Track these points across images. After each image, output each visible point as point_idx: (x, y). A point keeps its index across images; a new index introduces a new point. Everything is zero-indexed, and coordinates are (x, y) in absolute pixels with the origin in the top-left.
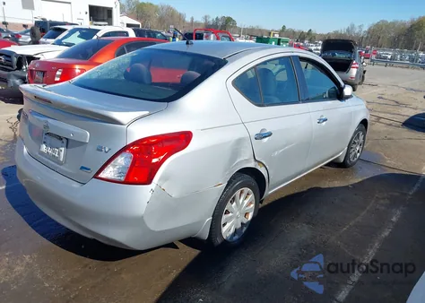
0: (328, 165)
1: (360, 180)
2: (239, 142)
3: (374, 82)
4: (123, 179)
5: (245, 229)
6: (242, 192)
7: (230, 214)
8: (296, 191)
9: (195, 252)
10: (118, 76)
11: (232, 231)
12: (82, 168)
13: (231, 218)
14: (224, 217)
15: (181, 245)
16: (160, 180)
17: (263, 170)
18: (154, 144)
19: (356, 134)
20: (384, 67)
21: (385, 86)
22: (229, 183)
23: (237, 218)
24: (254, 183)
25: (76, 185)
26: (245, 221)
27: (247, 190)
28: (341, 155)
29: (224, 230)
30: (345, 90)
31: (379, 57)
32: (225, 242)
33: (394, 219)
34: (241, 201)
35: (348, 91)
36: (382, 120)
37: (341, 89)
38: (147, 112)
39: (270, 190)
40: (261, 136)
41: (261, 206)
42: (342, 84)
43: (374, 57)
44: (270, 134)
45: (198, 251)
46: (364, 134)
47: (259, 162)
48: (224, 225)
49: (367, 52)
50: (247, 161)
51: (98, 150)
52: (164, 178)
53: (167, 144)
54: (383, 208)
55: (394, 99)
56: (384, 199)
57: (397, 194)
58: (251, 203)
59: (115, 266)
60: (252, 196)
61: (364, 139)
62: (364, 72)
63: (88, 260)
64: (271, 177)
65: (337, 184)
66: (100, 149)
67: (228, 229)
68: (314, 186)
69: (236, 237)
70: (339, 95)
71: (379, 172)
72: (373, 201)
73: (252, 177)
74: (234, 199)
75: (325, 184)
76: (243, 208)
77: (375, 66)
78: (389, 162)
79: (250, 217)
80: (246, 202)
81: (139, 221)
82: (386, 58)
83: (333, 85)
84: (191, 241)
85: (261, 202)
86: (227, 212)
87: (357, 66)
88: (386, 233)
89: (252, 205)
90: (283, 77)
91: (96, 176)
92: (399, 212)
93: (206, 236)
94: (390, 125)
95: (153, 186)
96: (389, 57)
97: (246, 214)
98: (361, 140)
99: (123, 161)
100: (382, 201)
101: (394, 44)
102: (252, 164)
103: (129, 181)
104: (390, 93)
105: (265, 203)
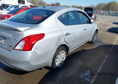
0: (87, 43)
1: (96, 47)
2: (60, 36)
3: (99, 20)
4: (22, 49)
5: (63, 63)
6: (61, 52)
7: (58, 59)
8: (78, 51)
9: (48, 71)
10: (23, 18)
11: (59, 63)
12: (10, 46)
13: (59, 60)
14: (56, 60)
15: (43, 69)
16: (34, 49)
17: (68, 45)
18: (32, 37)
19: (95, 34)
20: (101, 16)
21: (102, 20)
22: (57, 49)
23: (60, 59)
24: (65, 49)
25: (8, 52)
26: (63, 60)
27: (63, 51)
28: (91, 40)
29: (56, 63)
30: (91, 21)
31: (100, 13)
32: (57, 67)
33: (106, 58)
34: (61, 54)
35: (92, 21)
36: (101, 30)
37: (90, 21)
38: (29, 28)
39: (70, 51)
40: (67, 35)
41: (67, 55)
42: (90, 19)
43: (98, 13)
44: (70, 34)
45: (49, 70)
46: (97, 34)
47: (66, 42)
48: (56, 62)
49: (96, 11)
50: (63, 42)
51: (14, 40)
52: (36, 48)
53: (36, 37)
54: (103, 55)
55: (104, 24)
56: (103, 52)
57: (107, 50)
58: (65, 55)
59: (23, 76)
60: (65, 53)
61: (97, 35)
62: (96, 17)
63: (14, 75)
64: (70, 47)
65: (89, 48)
66: (15, 40)
67: (57, 63)
68: (83, 49)
69: (60, 65)
70: (90, 22)
71: (101, 44)
72: (100, 53)
73: (65, 47)
74: (59, 54)
75: (86, 48)
76: (62, 56)
77: (99, 15)
78: (104, 41)
79: (64, 59)
80: (63, 55)
81: (28, 62)
82: (102, 13)
83: (88, 19)
84: (46, 67)
85: (68, 54)
86: (57, 58)
87: (94, 15)
88: (104, 62)
89: (65, 56)
90: (73, 18)
91: (14, 49)
92: (108, 56)
93: (51, 66)
94: (104, 31)
95: (32, 51)
96: (103, 13)
97: (63, 58)
98: (96, 35)
99: (22, 43)
100: (103, 53)
101: (104, 9)
102: (64, 43)
103: (24, 50)
104: (103, 22)
105: (69, 55)
